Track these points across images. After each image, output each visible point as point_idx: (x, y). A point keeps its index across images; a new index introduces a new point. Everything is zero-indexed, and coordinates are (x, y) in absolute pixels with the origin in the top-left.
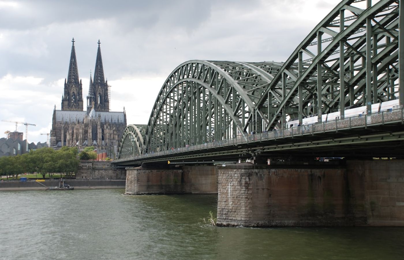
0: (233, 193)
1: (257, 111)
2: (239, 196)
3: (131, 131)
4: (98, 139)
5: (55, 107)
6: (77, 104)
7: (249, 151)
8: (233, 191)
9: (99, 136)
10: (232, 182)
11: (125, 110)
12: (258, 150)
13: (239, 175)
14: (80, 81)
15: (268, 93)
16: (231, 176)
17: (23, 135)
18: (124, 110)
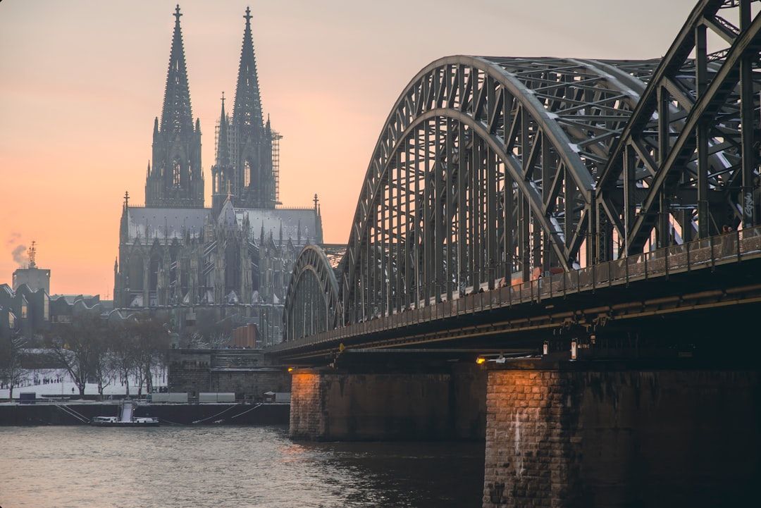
0: (527, 440)
1: (600, 200)
2: (544, 451)
3: (311, 264)
4: (243, 288)
5: (127, 198)
6: (187, 190)
7: (579, 318)
8: (527, 435)
9: (246, 277)
10: (525, 411)
11: (318, 203)
12: (601, 316)
13: (546, 388)
14: (194, 125)
15: (626, 147)
16: (522, 392)
17: (49, 276)
18: (316, 204)
